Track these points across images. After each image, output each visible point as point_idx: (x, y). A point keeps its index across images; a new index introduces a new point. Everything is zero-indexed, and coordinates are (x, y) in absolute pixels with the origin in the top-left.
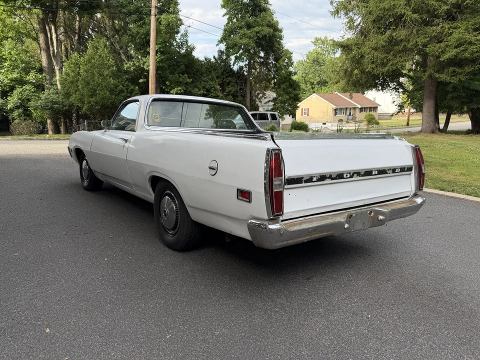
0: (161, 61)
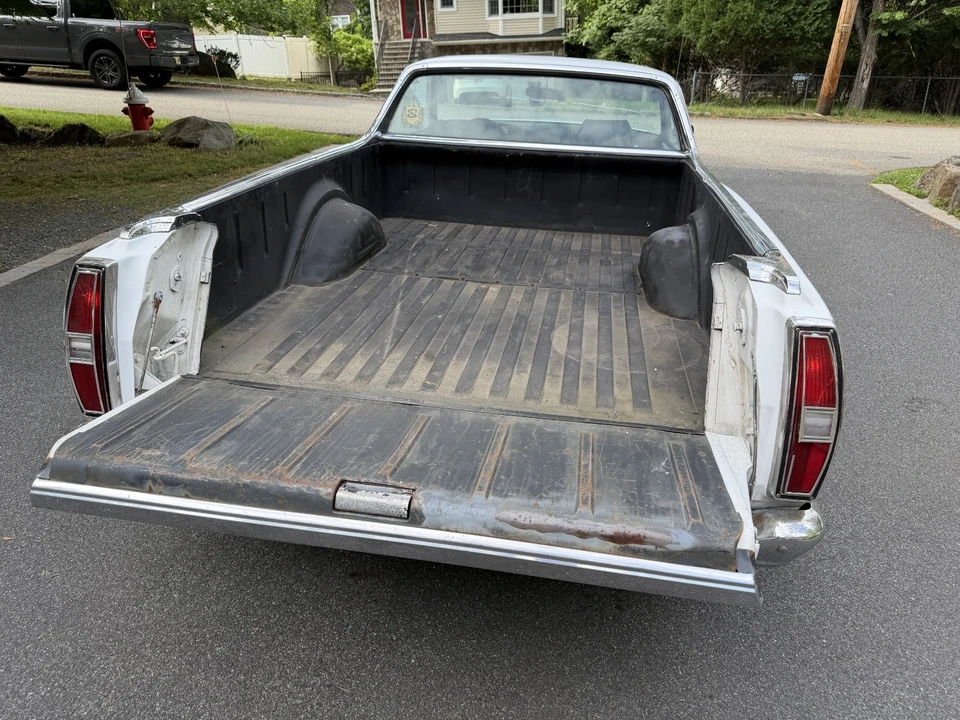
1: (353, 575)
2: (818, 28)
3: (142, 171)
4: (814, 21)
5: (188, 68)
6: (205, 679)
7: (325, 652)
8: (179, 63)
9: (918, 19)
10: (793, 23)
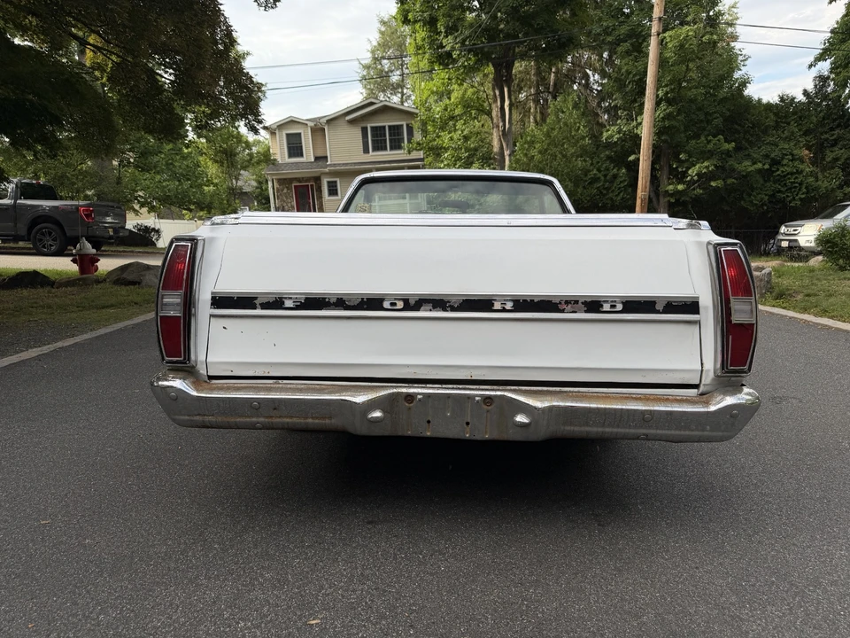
0: (668, 117)
1: (369, 523)
2: (623, 198)
3: (93, 301)
4: (619, 193)
5: (118, 237)
6: (263, 594)
7: (363, 569)
8: (111, 233)
9: (694, 189)
10: (604, 195)
